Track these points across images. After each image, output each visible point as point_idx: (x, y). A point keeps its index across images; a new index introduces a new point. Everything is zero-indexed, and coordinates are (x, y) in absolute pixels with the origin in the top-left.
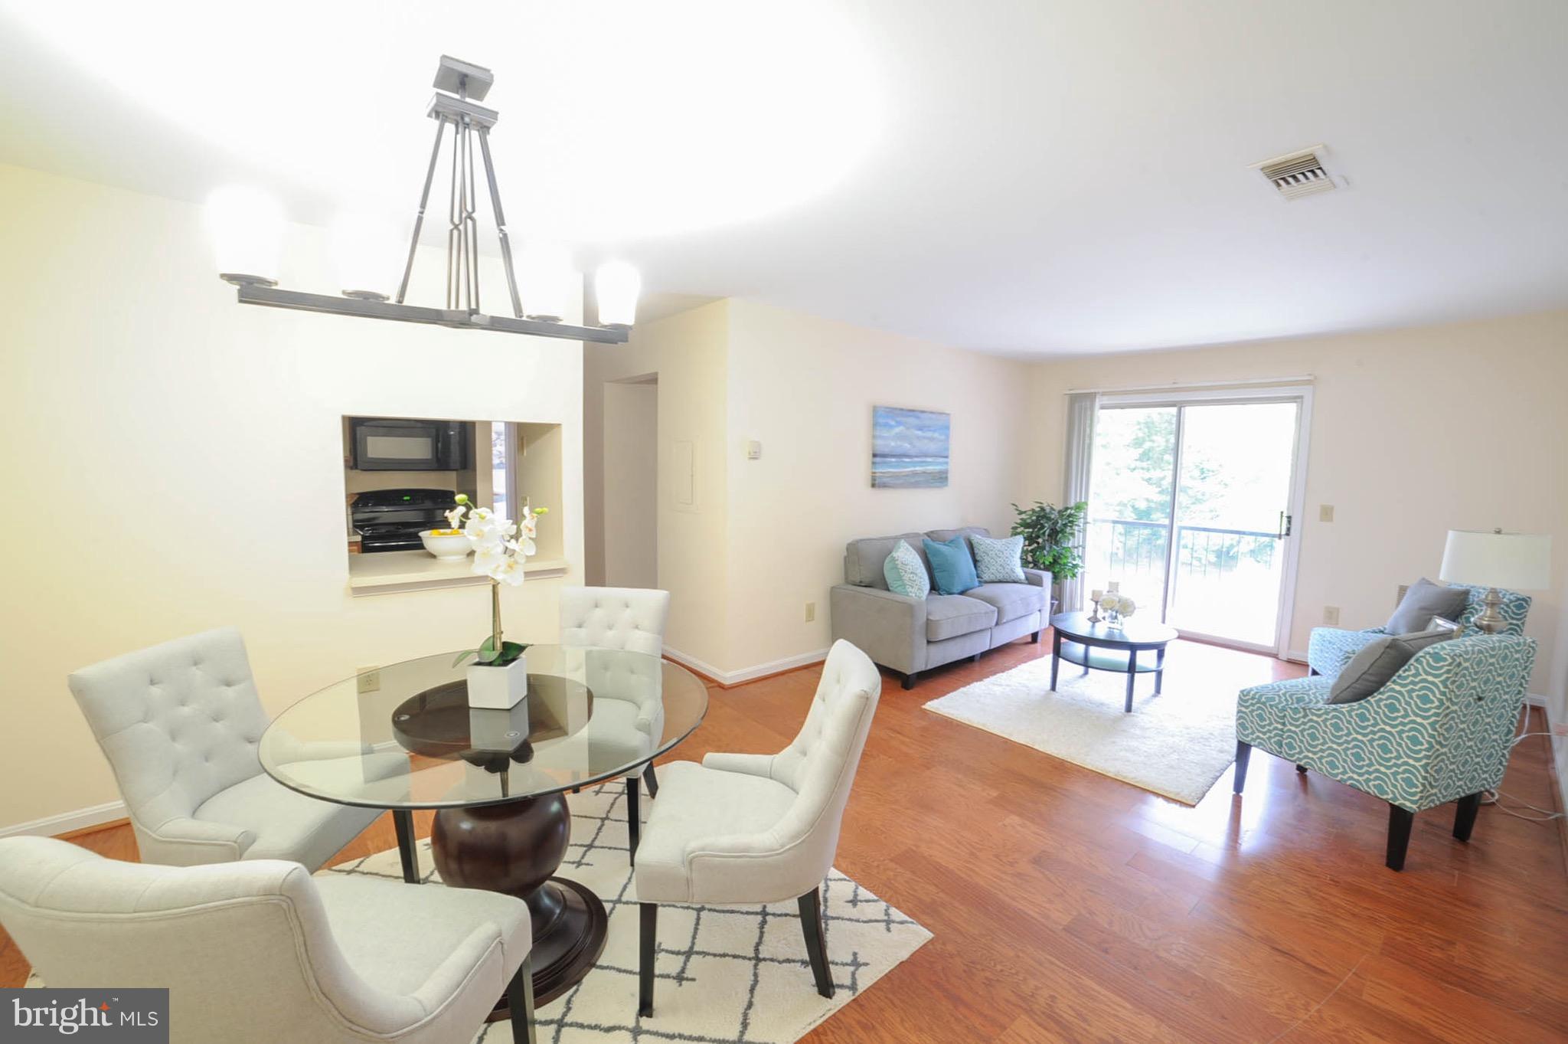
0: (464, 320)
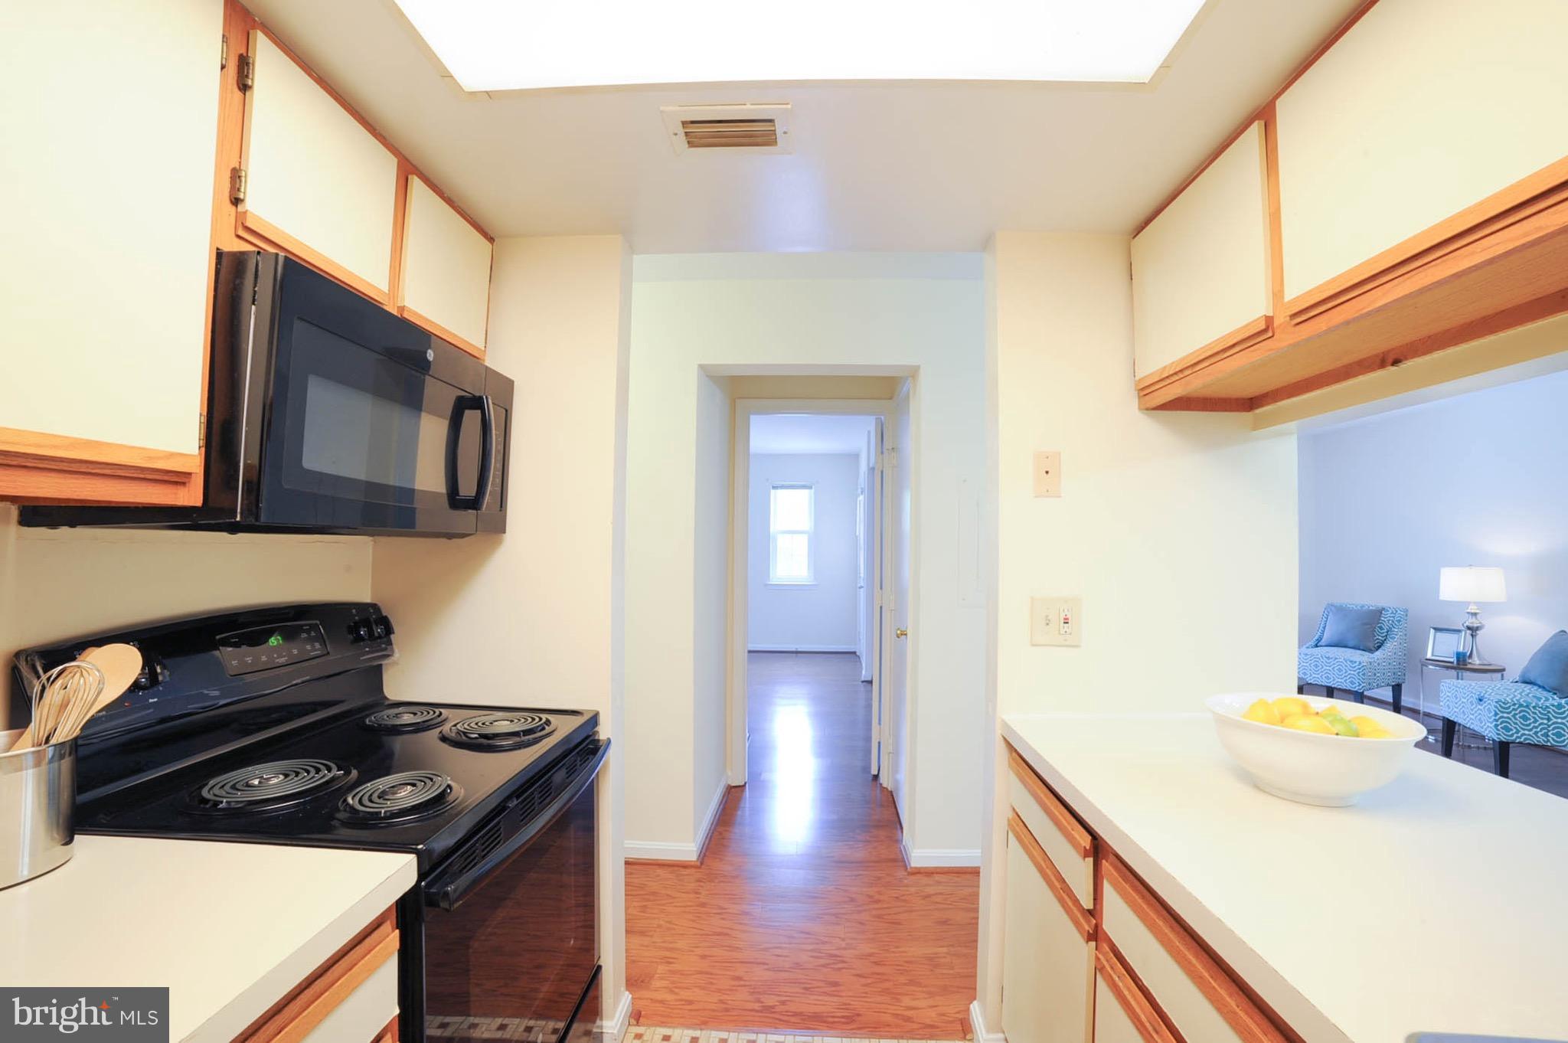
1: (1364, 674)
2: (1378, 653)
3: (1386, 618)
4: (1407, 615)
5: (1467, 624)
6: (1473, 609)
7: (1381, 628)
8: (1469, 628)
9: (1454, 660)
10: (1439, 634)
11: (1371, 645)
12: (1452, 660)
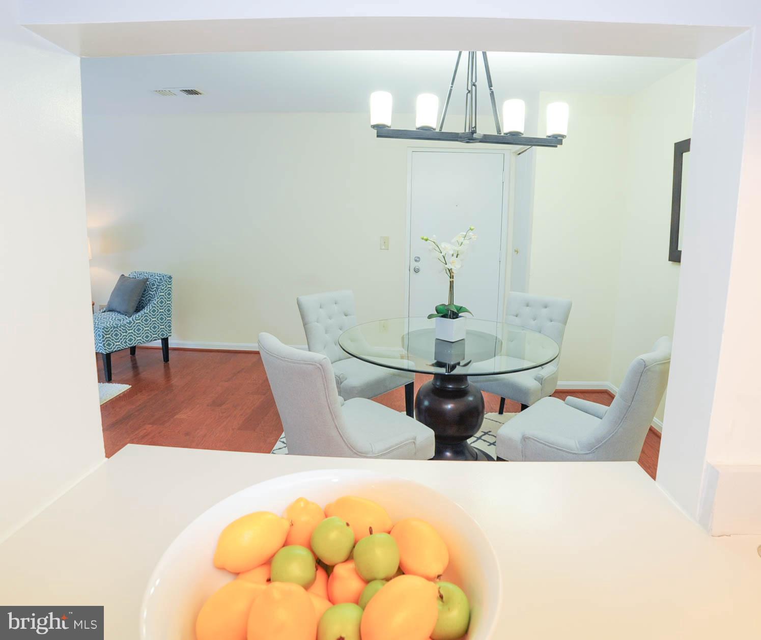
0: (469, 137)
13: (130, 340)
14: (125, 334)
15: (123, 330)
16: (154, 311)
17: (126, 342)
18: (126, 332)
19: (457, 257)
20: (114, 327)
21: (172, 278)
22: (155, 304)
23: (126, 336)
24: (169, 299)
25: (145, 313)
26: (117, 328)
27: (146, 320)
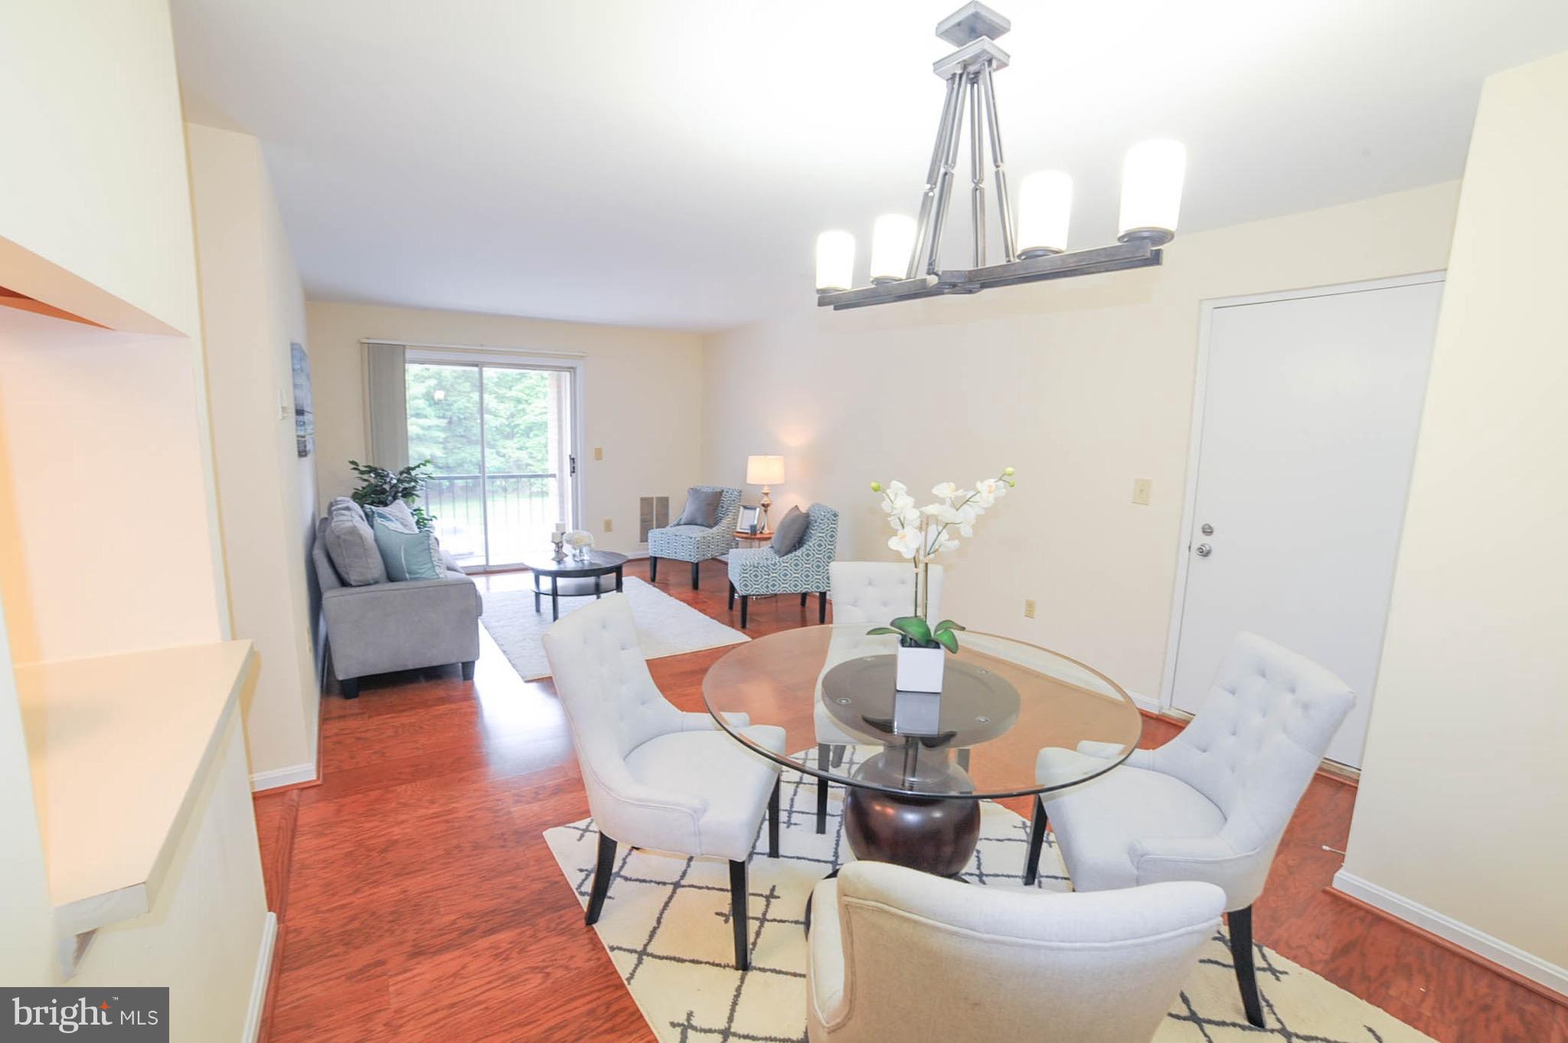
1: (698, 548)
2: (714, 529)
3: (725, 498)
4: (740, 495)
5: (762, 502)
6: (766, 490)
7: (722, 507)
8: (763, 505)
9: (749, 531)
10: (747, 511)
11: (712, 523)
12: (746, 531)
13: (774, 585)
14: (767, 577)
15: (766, 571)
16: (808, 555)
17: (767, 587)
18: (769, 575)
19: (903, 527)
20: (754, 567)
21: (837, 516)
22: (810, 547)
23: (769, 579)
24: (832, 543)
25: (796, 556)
26: (757, 567)
27: (796, 565)
